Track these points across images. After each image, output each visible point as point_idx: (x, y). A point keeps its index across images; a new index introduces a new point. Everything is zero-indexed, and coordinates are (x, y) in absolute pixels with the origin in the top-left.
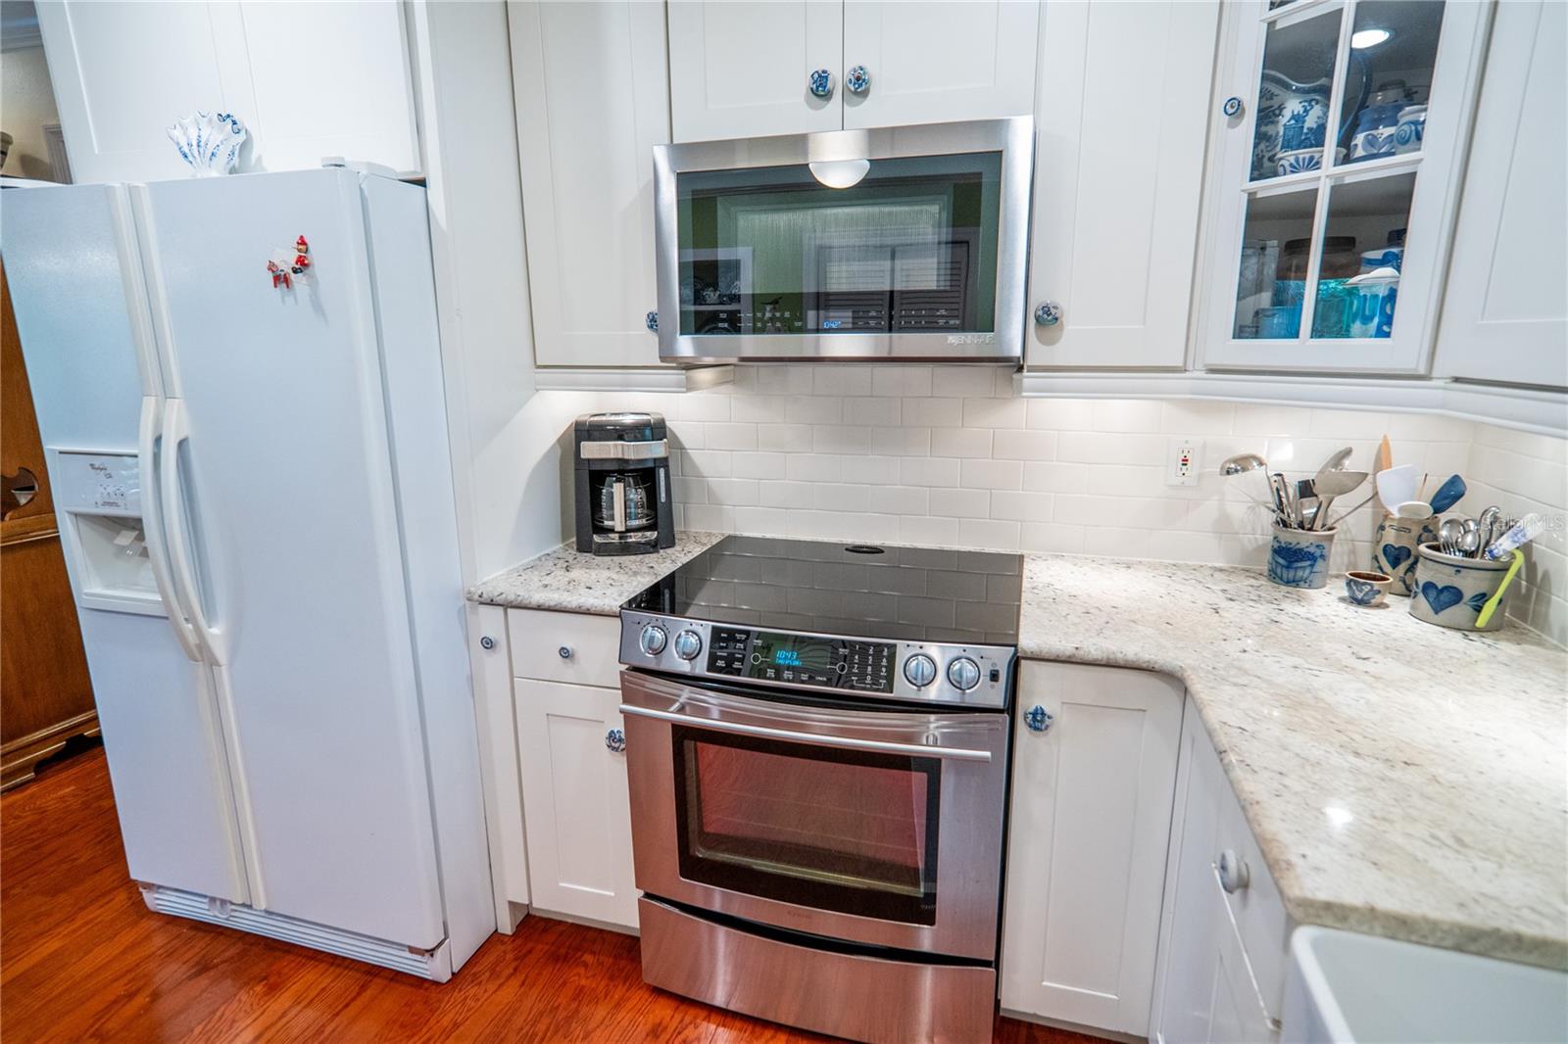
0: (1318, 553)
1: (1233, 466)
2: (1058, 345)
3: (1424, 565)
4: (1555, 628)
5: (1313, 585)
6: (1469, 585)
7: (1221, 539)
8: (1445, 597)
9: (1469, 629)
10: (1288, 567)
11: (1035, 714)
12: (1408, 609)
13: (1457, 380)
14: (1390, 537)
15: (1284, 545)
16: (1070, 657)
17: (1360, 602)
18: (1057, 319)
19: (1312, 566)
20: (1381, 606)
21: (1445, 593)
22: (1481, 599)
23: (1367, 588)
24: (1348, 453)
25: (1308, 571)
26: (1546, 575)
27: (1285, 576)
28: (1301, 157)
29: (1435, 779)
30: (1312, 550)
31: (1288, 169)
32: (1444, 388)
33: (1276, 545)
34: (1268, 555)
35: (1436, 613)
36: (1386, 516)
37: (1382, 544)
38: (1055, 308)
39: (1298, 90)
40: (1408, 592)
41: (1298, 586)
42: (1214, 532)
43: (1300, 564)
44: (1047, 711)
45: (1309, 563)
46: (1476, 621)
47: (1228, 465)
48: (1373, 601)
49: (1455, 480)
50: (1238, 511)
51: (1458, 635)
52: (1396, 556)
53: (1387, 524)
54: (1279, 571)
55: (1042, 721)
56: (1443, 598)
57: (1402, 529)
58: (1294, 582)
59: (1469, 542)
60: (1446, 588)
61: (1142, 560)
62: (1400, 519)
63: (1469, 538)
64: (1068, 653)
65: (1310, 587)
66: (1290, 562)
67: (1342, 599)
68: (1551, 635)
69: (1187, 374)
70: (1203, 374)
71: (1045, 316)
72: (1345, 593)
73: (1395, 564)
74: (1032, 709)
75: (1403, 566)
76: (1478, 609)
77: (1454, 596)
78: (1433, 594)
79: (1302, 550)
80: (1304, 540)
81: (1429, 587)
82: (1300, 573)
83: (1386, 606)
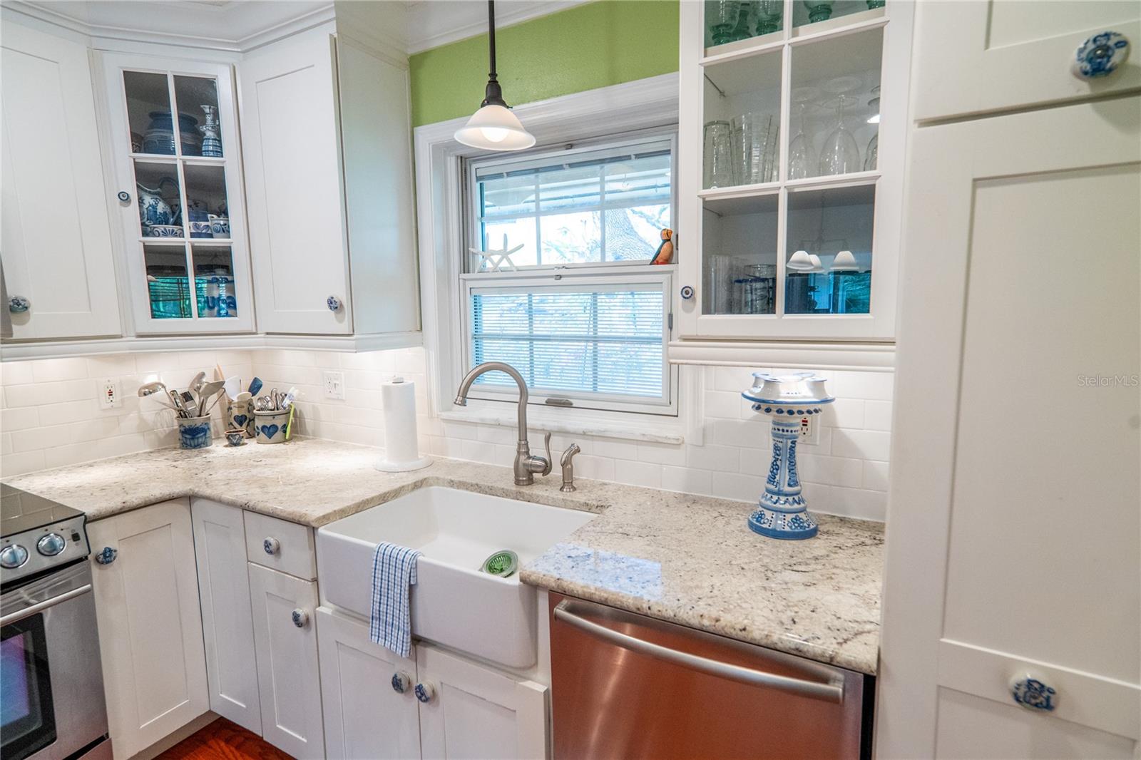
0: (206, 428)
1: (147, 390)
2: (27, 325)
3: (258, 419)
4: (310, 431)
5: (208, 444)
6: (279, 422)
7: (144, 435)
8: (271, 430)
9: (285, 441)
10: (193, 439)
11: (104, 553)
12: (256, 442)
13: (268, 334)
14: (235, 412)
15: (187, 427)
16: (121, 509)
17: (236, 445)
18: (26, 308)
19: (205, 434)
20: (243, 444)
21: (271, 429)
22: (285, 426)
23: (237, 437)
24: (203, 375)
25: (204, 438)
26: (300, 411)
27: (193, 445)
28: (167, 229)
29: (318, 481)
30: (203, 426)
31: (161, 233)
32: (264, 337)
33: (182, 429)
34: (179, 436)
35: (270, 438)
36: (231, 402)
37: (233, 417)
38: (24, 300)
39: (150, 192)
40: (251, 436)
41: (200, 447)
42: (138, 432)
43: (199, 435)
44: (112, 548)
45: (203, 434)
46: (285, 437)
47: (143, 391)
48: (241, 442)
49: (256, 380)
50: (149, 416)
51: (281, 445)
52: (241, 420)
53: (232, 406)
54: (188, 442)
55: (110, 556)
56: (270, 431)
57: (240, 407)
58: (198, 446)
59: (270, 405)
60: (271, 426)
61: (96, 460)
62: (238, 402)
63: (270, 404)
64: (119, 507)
65: (207, 446)
66: (194, 436)
67: (226, 446)
68: (309, 435)
69: (123, 339)
70: (134, 338)
71: (16, 306)
72: (227, 443)
73: (241, 424)
74: (102, 550)
75: (245, 425)
76: (285, 432)
77: (275, 428)
78: (266, 430)
79: (198, 428)
80: (198, 422)
81: (264, 427)
82: (200, 440)
83: (246, 444)
